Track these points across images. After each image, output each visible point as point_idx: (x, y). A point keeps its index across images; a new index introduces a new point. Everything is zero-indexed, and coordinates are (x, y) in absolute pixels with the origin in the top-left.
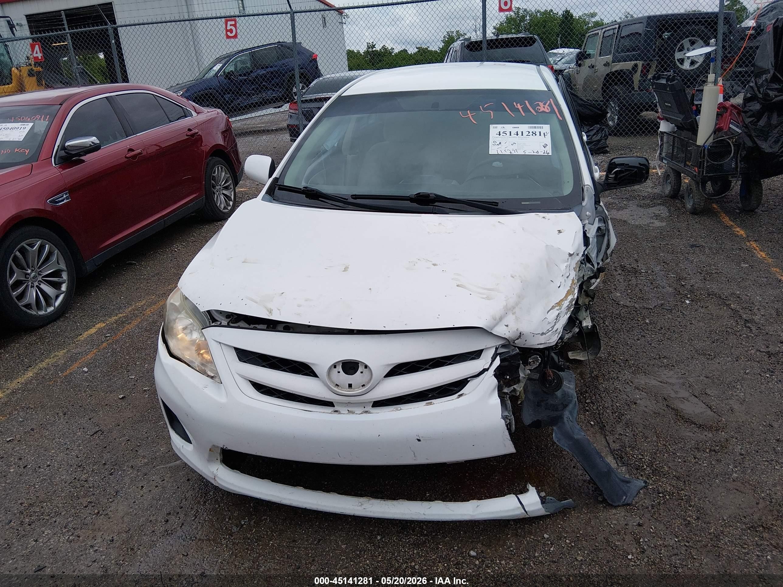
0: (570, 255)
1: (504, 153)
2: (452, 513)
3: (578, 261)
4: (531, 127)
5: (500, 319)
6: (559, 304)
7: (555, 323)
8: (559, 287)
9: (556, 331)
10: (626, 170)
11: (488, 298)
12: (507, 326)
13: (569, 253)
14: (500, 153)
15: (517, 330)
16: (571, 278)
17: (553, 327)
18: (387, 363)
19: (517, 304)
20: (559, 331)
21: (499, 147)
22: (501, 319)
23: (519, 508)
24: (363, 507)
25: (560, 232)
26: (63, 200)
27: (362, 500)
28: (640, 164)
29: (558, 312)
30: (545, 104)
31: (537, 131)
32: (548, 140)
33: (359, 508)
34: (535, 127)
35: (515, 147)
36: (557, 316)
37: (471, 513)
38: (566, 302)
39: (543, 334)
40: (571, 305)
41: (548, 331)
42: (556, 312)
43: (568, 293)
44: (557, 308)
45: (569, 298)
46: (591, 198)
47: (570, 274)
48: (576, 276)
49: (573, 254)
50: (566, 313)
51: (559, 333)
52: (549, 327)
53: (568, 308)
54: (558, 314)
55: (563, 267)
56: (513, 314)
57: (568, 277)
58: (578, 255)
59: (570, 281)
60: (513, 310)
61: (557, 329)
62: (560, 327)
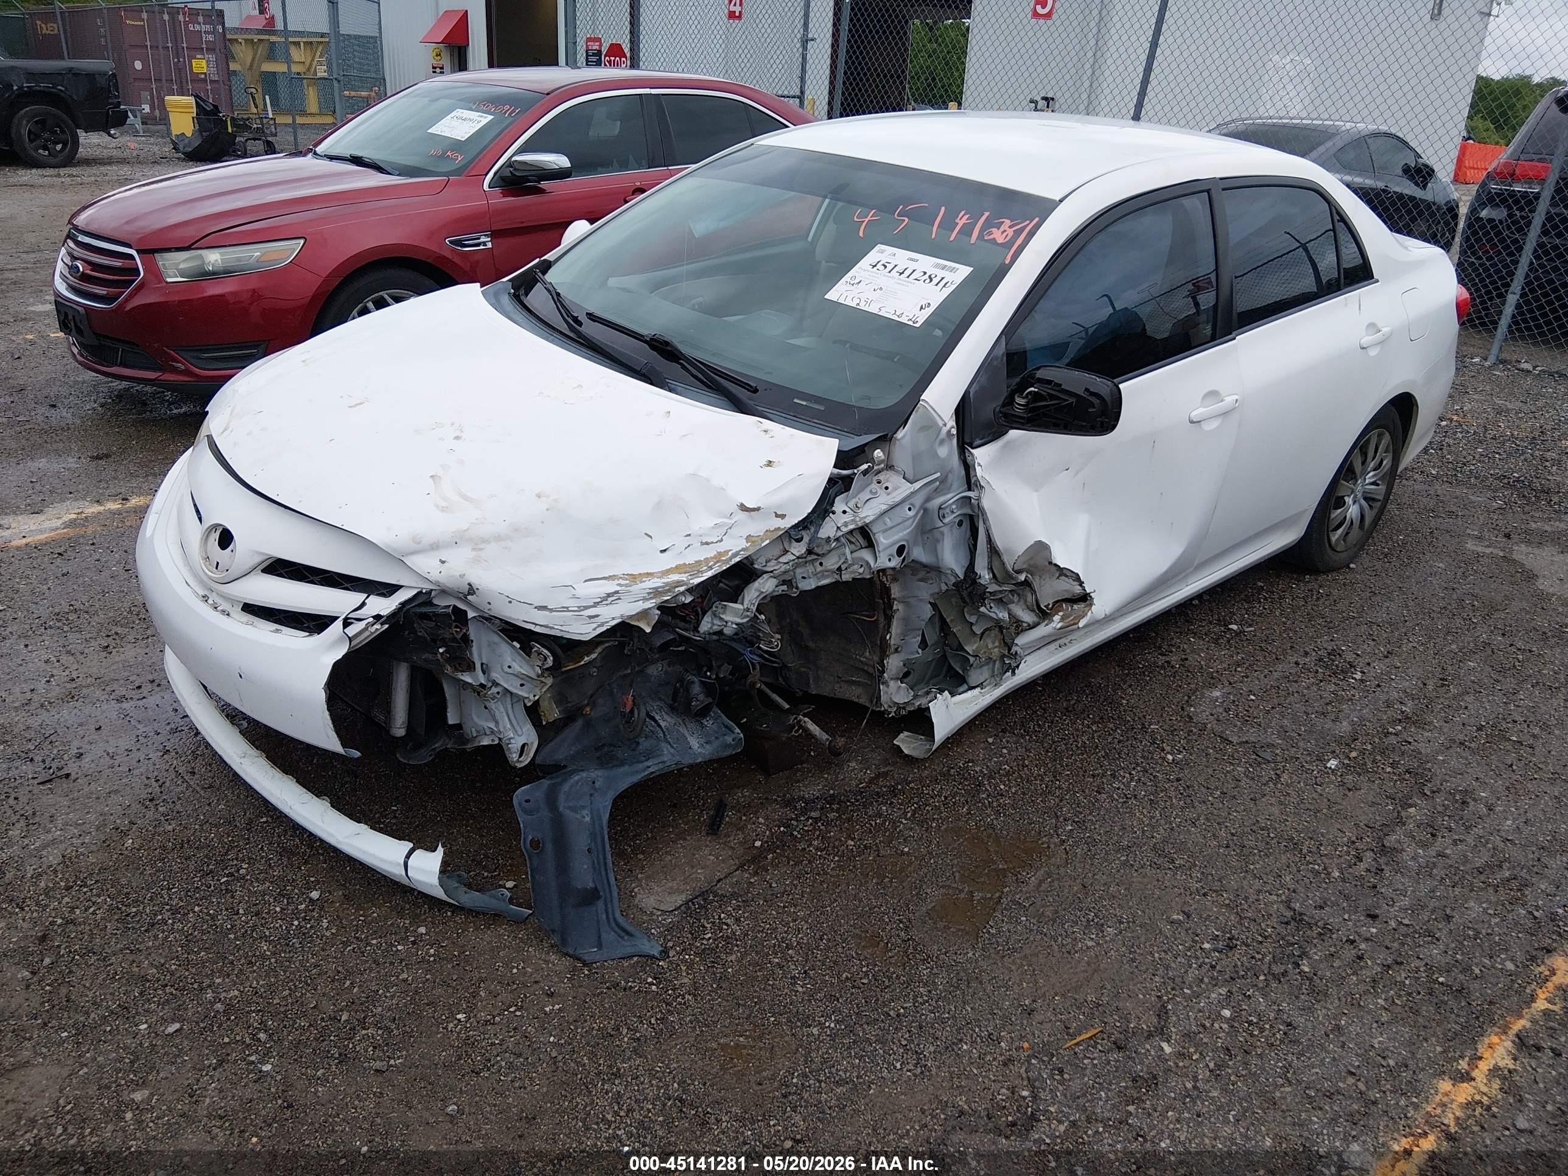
0: (743, 508)
1: (849, 302)
3: (779, 529)
4: (937, 266)
5: (431, 545)
6: (634, 578)
7: (598, 603)
8: (663, 551)
9: (590, 617)
10: (1052, 397)
11: (444, 510)
12: (443, 562)
13: (742, 505)
14: (841, 301)
15: (462, 576)
16: (721, 548)
17: (586, 608)
18: (257, 549)
19: (498, 538)
20: (600, 620)
21: (852, 288)
22: (435, 547)
23: (399, 864)
24: (242, 760)
25: (770, 463)
26: (478, 245)
27: (253, 752)
28: (1087, 390)
29: (618, 588)
30: (1010, 227)
31: (941, 274)
32: (936, 297)
34: (944, 268)
35: (872, 296)
36: (609, 595)
37: (340, 839)
38: (656, 580)
39: (544, 608)
40: (669, 591)
41: (566, 609)
42: (611, 587)
43: (678, 569)
44: (616, 582)
45: (675, 577)
46: (924, 429)
47: (722, 540)
48: (743, 550)
49: (758, 509)
50: (645, 599)
51: (602, 625)
52: (572, 604)
53: (656, 592)
54: (617, 592)
55: (704, 522)
56: (474, 549)
57: (707, 543)
58: (783, 516)
59: (710, 552)
60: (478, 543)
61: (597, 616)
62: (611, 615)
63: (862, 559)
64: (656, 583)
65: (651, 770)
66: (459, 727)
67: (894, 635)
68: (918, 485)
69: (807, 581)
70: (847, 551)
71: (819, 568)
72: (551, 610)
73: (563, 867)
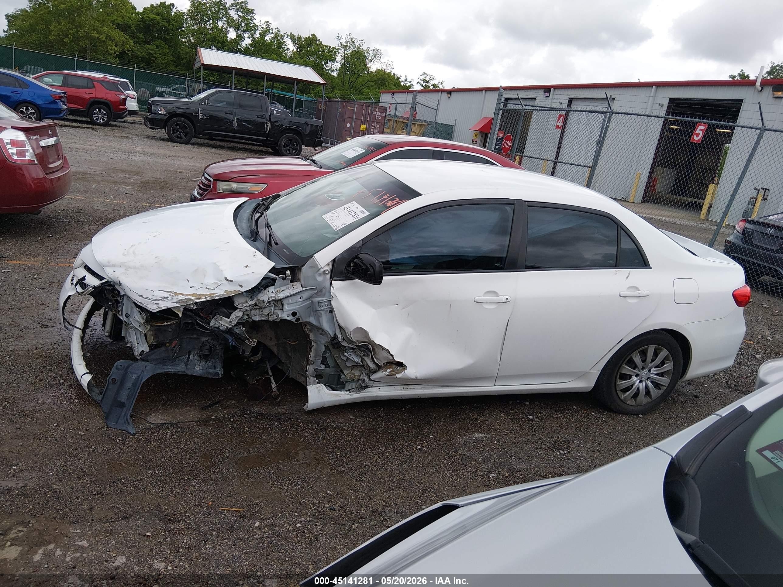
0: (226, 279)
1: (327, 220)
3: (239, 291)
5: (110, 265)
6: (176, 294)
7: (160, 299)
8: (191, 287)
9: (156, 304)
10: (359, 265)
12: (114, 272)
15: (117, 277)
16: (213, 292)
17: (156, 300)
19: (135, 268)
20: (159, 306)
21: (332, 215)
22: (114, 266)
25: (247, 266)
31: (359, 214)
32: (351, 221)
34: (362, 212)
35: (335, 218)
36: (165, 298)
39: (141, 296)
40: (186, 302)
41: (149, 299)
42: (167, 295)
43: (193, 295)
44: (170, 294)
45: (190, 297)
46: (311, 267)
47: (215, 289)
48: (222, 295)
49: (232, 281)
50: (177, 303)
51: (159, 308)
52: (152, 297)
53: (182, 301)
54: (168, 297)
55: (210, 281)
56: (125, 270)
57: (208, 289)
58: (242, 286)
59: (208, 292)
60: (127, 268)
61: (159, 304)
62: (164, 305)
63: (278, 313)
64: (183, 298)
65: (170, 370)
66: (124, 338)
67: (312, 356)
68: (304, 289)
69: (255, 317)
70: (273, 309)
71: (261, 313)
72: (143, 298)
73: (118, 392)
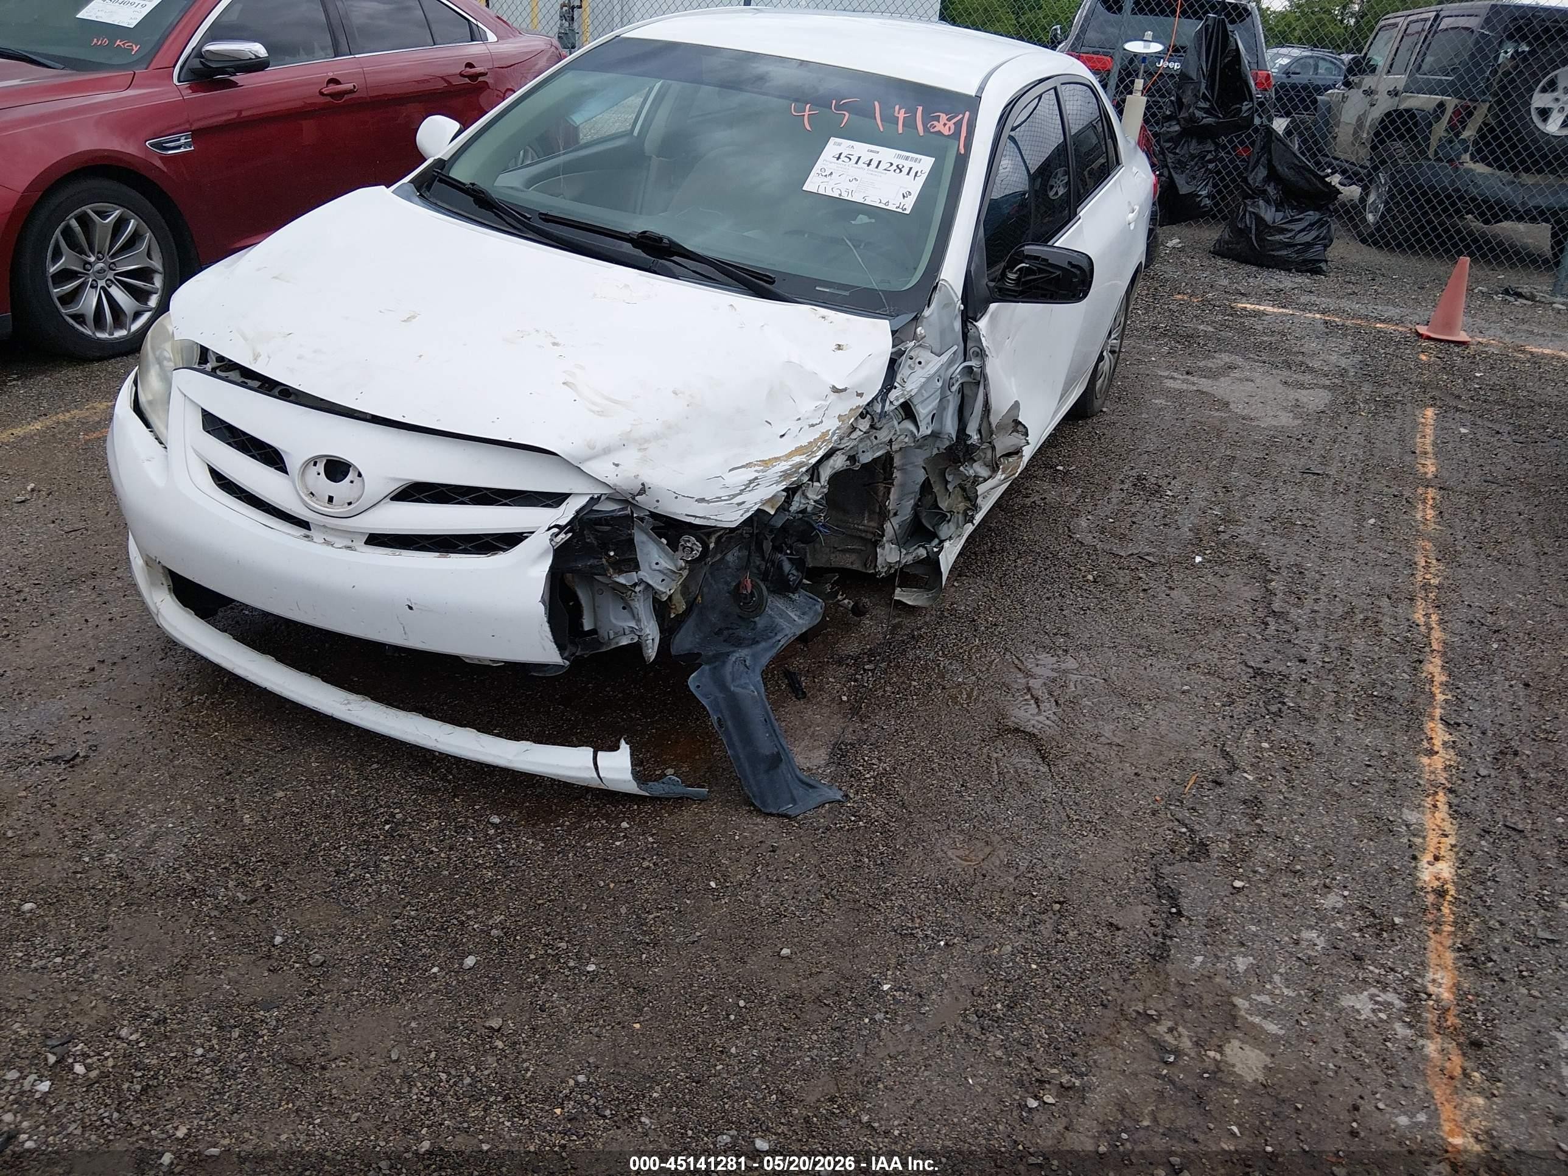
0: (835, 390)
1: (829, 193)
2: (481, 749)
3: (858, 407)
4: (899, 156)
5: (604, 449)
6: (766, 464)
7: (742, 491)
8: (782, 436)
9: (739, 504)
10: (1041, 271)
11: (600, 414)
12: (617, 465)
13: (834, 387)
14: (821, 191)
15: (636, 477)
16: (823, 428)
17: (735, 496)
18: (392, 476)
19: (657, 437)
20: (746, 506)
21: (826, 179)
22: (607, 451)
23: (589, 768)
24: (349, 707)
25: (839, 347)
26: (179, 147)
27: (353, 697)
28: (1069, 263)
29: (757, 474)
30: (949, 120)
31: (907, 164)
32: (916, 186)
33: (344, 708)
34: (907, 158)
35: (852, 186)
36: (751, 482)
37: (510, 758)
38: (784, 463)
39: (701, 500)
40: (795, 472)
41: (719, 499)
42: (750, 474)
43: (799, 451)
44: (753, 469)
45: (797, 459)
46: (946, 306)
47: (822, 422)
48: (838, 428)
49: (845, 390)
50: (778, 483)
51: (747, 511)
52: (723, 494)
53: (785, 475)
54: (756, 478)
55: (807, 407)
56: (640, 450)
57: (813, 425)
58: (860, 395)
59: (815, 434)
60: (642, 444)
61: (744, 503)
62: (754, 500)
63: (908, 430)
64: (785, 466)
66: (594, 631)
67: (891, 504)
68: (945, 358)
69: (866, 454)
70: (896, 423)
71: (875, 442)
72: (708, 502)
73: (748, 740)
